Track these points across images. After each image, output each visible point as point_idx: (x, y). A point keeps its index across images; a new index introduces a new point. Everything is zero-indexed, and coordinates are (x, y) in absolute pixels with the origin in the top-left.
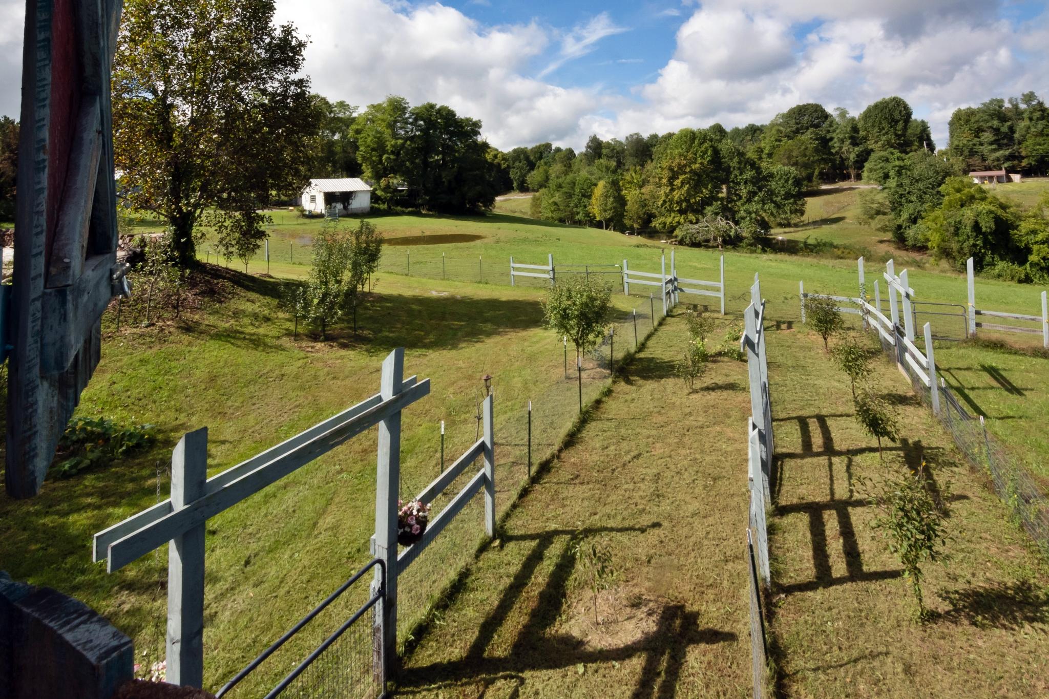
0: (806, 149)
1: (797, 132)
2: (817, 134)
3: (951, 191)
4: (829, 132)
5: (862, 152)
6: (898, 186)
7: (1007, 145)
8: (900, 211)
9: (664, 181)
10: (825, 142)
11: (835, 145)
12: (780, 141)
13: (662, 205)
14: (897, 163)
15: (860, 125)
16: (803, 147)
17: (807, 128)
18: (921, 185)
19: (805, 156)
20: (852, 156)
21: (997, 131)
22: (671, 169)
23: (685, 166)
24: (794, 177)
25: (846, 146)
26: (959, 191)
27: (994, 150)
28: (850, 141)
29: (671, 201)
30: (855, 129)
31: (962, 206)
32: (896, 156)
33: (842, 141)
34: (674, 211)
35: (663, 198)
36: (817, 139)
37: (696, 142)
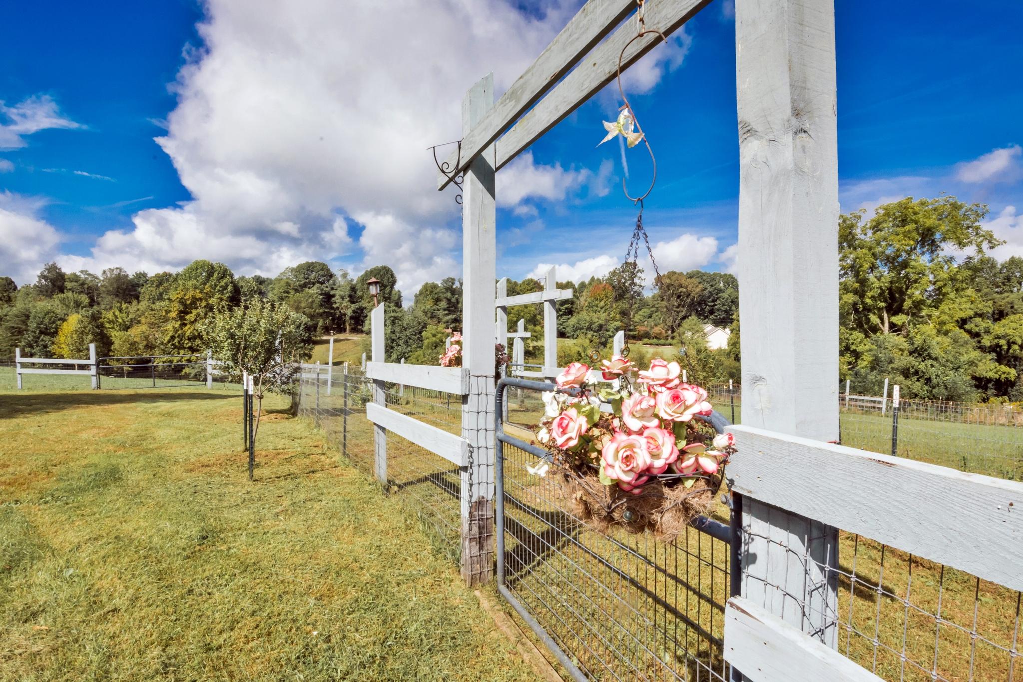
0: (313, 302)
1: (305, 285)
2: (322, 290)
3: (430, 335)
4: (332, 289)
5: (357, 309)
6: (391, 332)
7: (454, 311)
8: (391, 353)
9: (173, 314)
10: (328, 298)
11: (337, 299)
12: (288, 293)
13: (169, 342)
14: (393, 314)
15: (358, 287)
16: (310, 300)
17: (314, 284)
18: (408, 332)
19: (311, 307)
20: (349, 312)
21: (449, 300)
22: (182, 301)
23: (201, 299)
24: (305, 324)
25: (345, 303)
26: (434, 336)
27: (447, 315)
28: (348, 299)
29: (181, 337)
30: (353, 289)
31: (436, 347)
32: (391, 309)
33: (342, 298)
34: (184, 348)
35: (171, 334)
36: (321, 294)
37: (215, 275)
